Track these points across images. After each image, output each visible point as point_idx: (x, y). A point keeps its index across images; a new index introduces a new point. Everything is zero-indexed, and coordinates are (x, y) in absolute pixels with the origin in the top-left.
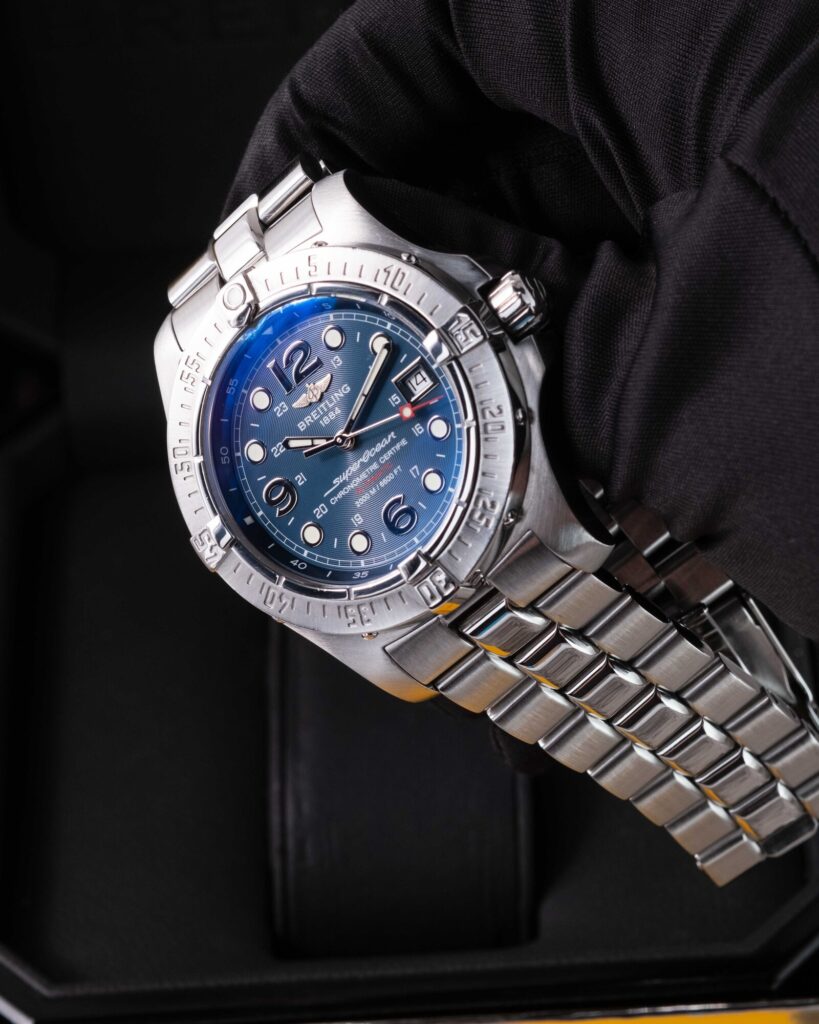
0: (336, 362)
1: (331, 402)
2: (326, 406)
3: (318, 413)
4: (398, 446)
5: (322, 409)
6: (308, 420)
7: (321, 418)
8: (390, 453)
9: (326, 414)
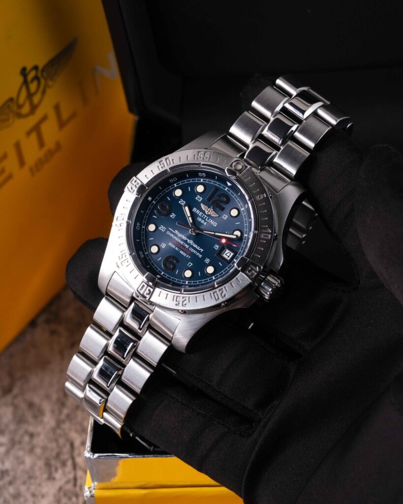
0: (225, 217)
1: (208, 219)
2: (206, 218)
3: (202, 215)
4: (198, 254)
5: (204, 216)
6: (198, 212)
7: (200, 217)
8: (194, 251)
9: (202, 219)
